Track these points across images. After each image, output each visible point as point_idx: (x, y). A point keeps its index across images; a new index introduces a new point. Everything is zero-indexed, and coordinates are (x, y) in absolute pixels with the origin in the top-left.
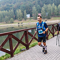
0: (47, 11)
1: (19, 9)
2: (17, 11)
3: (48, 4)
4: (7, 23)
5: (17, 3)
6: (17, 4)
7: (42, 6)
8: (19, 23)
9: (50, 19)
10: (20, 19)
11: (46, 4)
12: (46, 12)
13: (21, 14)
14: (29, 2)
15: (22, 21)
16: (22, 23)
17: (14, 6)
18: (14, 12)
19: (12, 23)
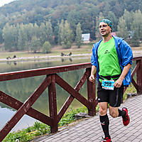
0: (132, 27)
1: (65, 20)
2: (61, 25)
3: (134, 11)
4: (35, 53)
5: (61, 7)
6: (60, 9)
7: (119, 15)
8: (62, 55)
9: (138, 46)
10: (65, 43)
11: (129, 10)
12: (129, 29)
13: (70, 31)
14: (89, 4)
15: (71, 50)
16: (71, 54)
17: (53, 13)
18: (53, 28)
19: (47, 53)
